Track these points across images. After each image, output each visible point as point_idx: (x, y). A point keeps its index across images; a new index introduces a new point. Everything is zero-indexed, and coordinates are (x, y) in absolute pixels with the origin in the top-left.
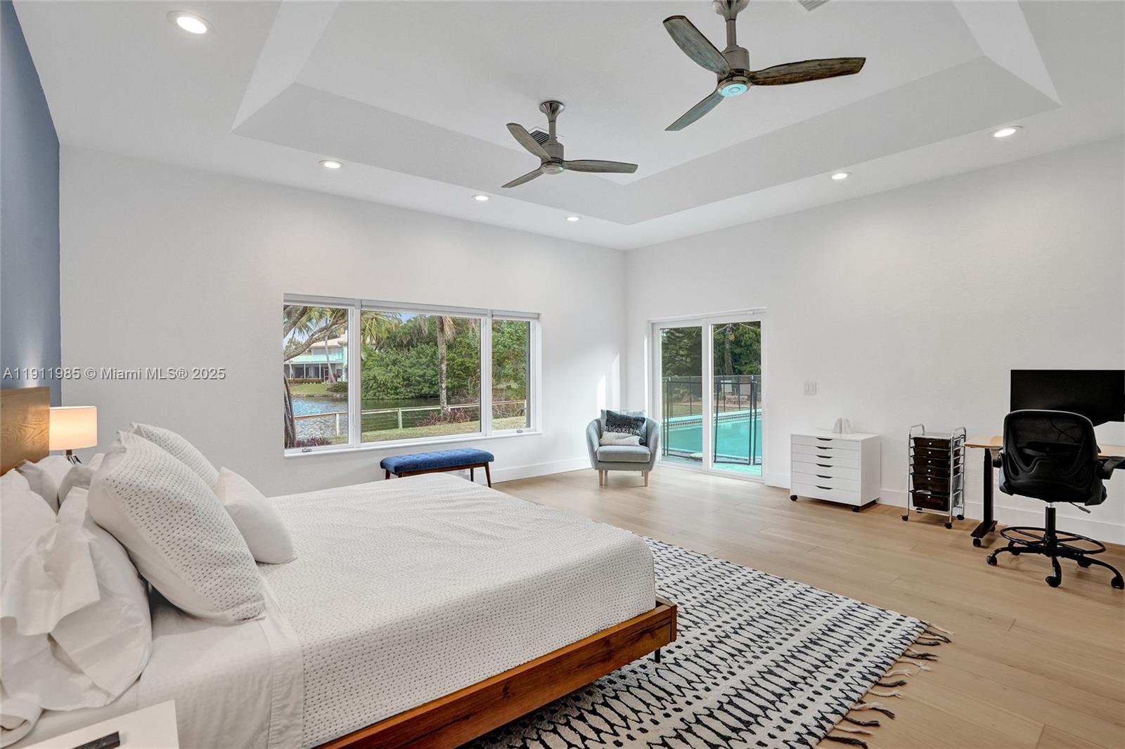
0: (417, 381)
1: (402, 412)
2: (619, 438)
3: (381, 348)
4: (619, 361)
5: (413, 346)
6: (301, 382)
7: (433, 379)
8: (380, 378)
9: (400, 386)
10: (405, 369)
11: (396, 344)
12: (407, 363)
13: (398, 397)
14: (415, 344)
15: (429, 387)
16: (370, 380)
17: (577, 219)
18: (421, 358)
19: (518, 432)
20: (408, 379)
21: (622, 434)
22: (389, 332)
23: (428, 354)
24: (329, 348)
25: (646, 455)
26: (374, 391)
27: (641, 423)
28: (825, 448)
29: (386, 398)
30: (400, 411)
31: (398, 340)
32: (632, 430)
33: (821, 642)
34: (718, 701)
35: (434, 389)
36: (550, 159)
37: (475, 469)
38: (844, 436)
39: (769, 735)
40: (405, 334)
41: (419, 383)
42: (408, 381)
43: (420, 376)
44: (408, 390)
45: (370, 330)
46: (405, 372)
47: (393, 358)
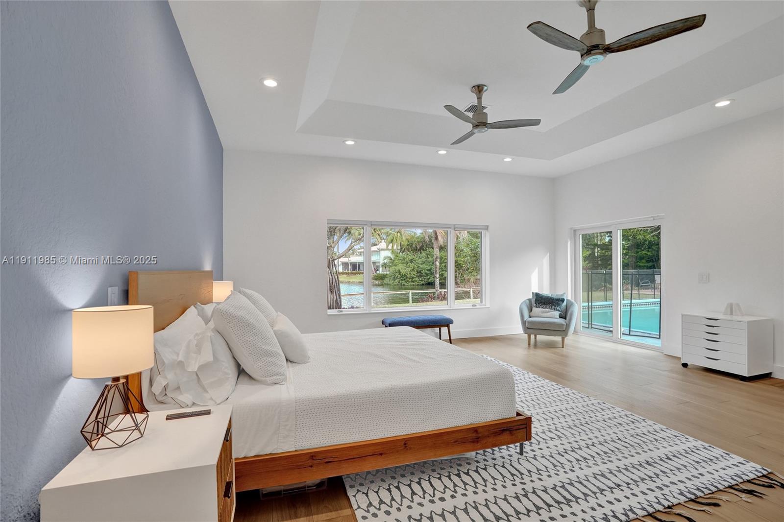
0: (426, 273)
1: (412, 293)
2: (543, 312)
3: (403, 252)
4: (549, 257)
5: (424, 250)
6: (355, 274)
8: (403, 271)
9: (415, 276)
10: (418, 265)
11: (413, 249)
12: (420, 261)
13: (414, 284)
14: (425, 249)
16: (396, 272)
17: (510, 160)
18: (429, 258)
19: (473, 306)
20: (420, 272)
21: (546, 309)
22: (408, 241)
25: (562, 325)
26: (399, 280)
27: (561, 302)
28: (713, 327)
29: (406, 284)
30: (411, 292)
31: (414, 246)
32: (554, 307)
33: (655, 465)
34: (554, 484)
35: (431, 279)
36: (478, 124)
37: (442, 328)
38: (735, 318)
39: (582, 510)
40: (418, 242)
41: (427, 274)
42: (420, 274)
43: (427, 270)
45: (396, 240)
46: (418, 267)
47: (411, 258)
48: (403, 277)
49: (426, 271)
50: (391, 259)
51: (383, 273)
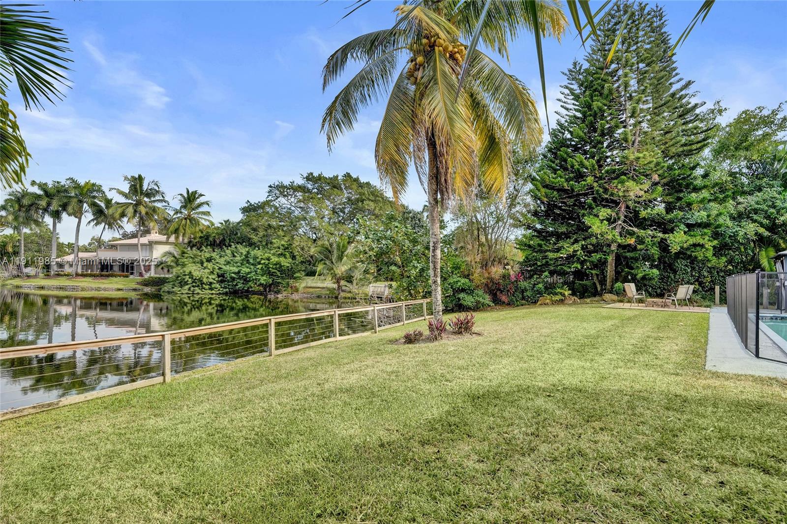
0: (231, 277)
5: (226, 246)
7: (249, 276)
8: (196, 274)
9: (215, 282)
10: (220, 266)
11: (209, 243)
12: (222, 261)
13: (213, 292)
14: (227, 244)
15: (243, 283)
16: (186, 275)
18: (235, 257)
20: (222, 275)
22: (202, 232)
23: (242, 253)
24: (142, 245)
26: (189, 286)
31: (211, 239)
35: (248, 285)
40: (218, 234)
41: (233, 279)
42: (222, 277)
43: (234, 273)
44: (223, 286)
45: (185, 230)
46: (220, 268)
47: (207, 255)
48: (196, 283)
49: (233, 275)
50: (174, 257)
51: (158, 276)
